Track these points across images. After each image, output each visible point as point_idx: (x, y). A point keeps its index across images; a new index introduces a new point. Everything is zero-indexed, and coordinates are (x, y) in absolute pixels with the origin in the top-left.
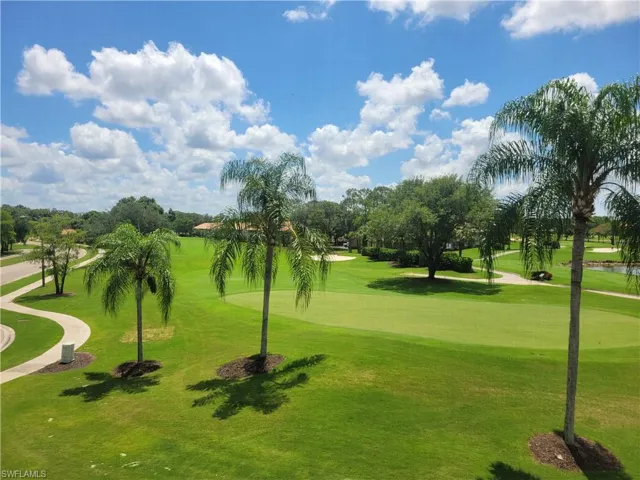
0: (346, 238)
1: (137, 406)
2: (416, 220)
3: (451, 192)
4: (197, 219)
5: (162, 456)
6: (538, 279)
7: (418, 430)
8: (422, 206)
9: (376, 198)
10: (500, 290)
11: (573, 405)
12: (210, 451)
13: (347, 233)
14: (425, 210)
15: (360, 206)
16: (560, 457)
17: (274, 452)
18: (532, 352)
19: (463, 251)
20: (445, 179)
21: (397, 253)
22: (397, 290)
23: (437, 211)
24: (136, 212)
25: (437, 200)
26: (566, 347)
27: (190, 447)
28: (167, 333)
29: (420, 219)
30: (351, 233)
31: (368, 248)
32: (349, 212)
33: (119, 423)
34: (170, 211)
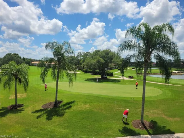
0: (78, 66)
1: (16, 119)
2: (99, 62)
3: (108, 54)
4: (32, 60)
5: (25, 134)
6: (130, 78)
7: (102, 121)
8: (100, 58)
9: (86, 55)
10: (120, 81)
11: (143, 112)
12: (41, 131)
13: (78, 65)
14: (101, 59)
15: (82, 57)
16: (140, 126)
17: (61, 130)
18: (131, 98)
19: (111, 70)
20: (106, 50)
21: (92, 71)
22: (93, 81)
23: (104, 59)
24: (12, 58)
25: (104, 56)
26: (142, 97)
27: (35, 130)
28: (24, 95)
29: (100, 61)
30: (79, 65)
31: (84, 69)
32: (79, 59)
33: (11, 124)
34: (24, 58)
